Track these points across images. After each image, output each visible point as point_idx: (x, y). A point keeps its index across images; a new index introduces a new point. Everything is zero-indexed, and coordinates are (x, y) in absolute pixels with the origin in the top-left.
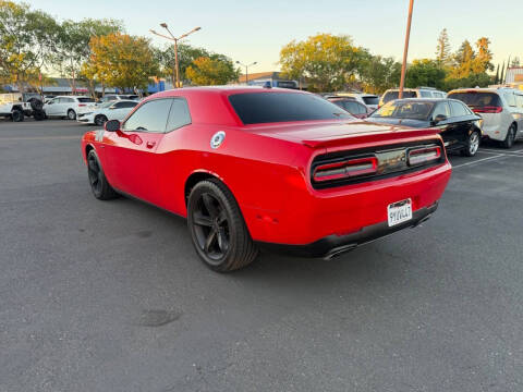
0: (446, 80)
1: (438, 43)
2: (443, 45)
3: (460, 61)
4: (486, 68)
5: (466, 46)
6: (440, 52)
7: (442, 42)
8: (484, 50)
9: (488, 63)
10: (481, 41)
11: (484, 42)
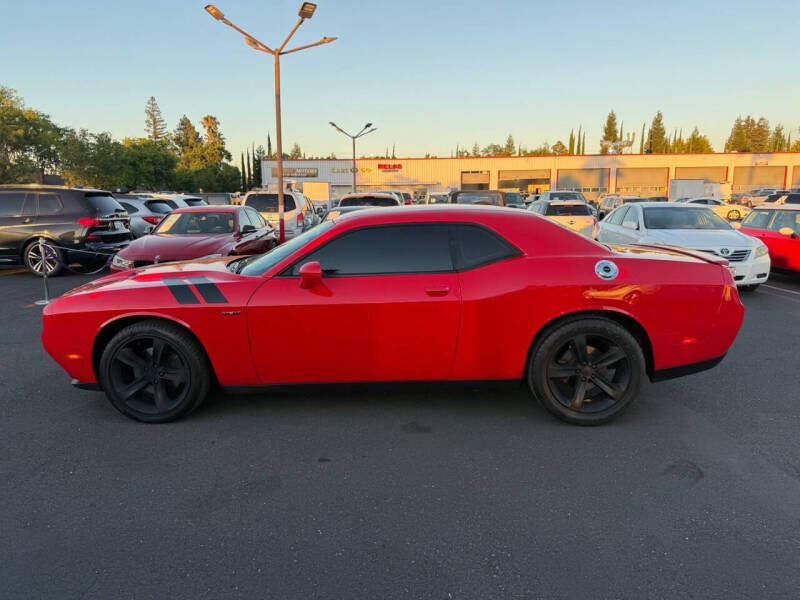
0: (176, 170)
1: (146, 117)
2: (154, 119)
3: (181, 144)
4: (222, 156)
5: (185, 124)
6: (152, 130)
7: (152, 116)
8: (213, 132)
9: (222, 149)
10: (206, 119)
11: (211, 122)
